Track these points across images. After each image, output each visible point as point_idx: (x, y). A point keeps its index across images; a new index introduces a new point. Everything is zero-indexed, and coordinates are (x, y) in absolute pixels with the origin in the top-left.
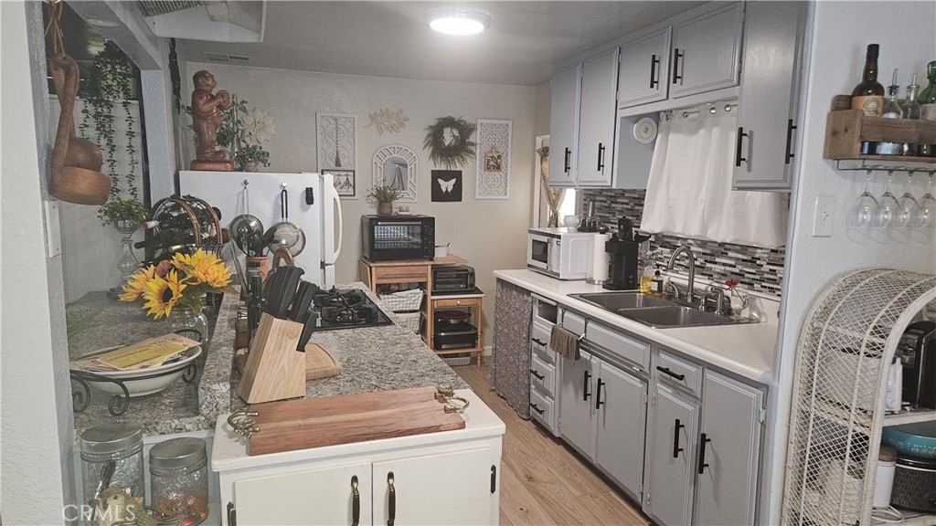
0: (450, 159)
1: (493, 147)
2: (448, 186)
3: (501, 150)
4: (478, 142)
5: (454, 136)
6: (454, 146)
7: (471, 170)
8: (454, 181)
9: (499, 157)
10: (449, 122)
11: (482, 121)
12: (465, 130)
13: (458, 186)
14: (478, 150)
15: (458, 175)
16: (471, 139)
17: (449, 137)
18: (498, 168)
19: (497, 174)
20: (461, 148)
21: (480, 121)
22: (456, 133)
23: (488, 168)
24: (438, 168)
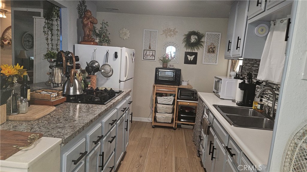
0: (193, 48)
1: (212, 43)
2: (191, 58)
3: (215, 45)
4: (206, 41)
5: (195, 39)
6: (195, 43)
7: (201, 52)
8: (194, 56)
9: (214, 47)
10: (194, 33)
11: (208, 33)
12: (200, 36)
13: (195, 59)
14: (205, 44)
15: (196, 54)
16: (202, 40)
17: (193, 39)
18: (213, 52)
19: (213, 54)
20: (198, 43)
21: (207, 33)
22: (196, 37)
23: (209, 52)
24: (188, 51)
